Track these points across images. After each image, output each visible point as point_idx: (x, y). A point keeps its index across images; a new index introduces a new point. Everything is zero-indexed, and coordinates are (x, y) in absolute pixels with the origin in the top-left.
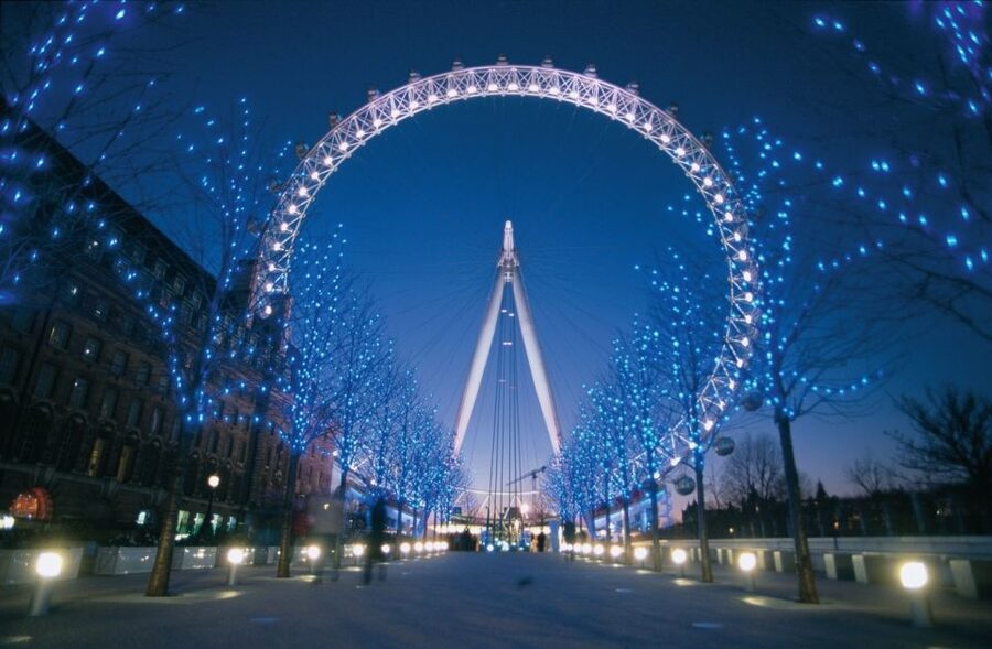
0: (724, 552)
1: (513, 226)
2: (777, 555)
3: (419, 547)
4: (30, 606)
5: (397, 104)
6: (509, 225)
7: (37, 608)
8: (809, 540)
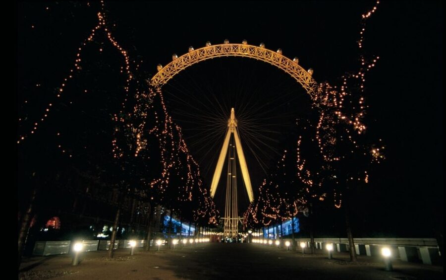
0: (318, 244)
1: (235, 110)
2: (338, 245)
3: (197, 241)
4: (73, 262)
5: (184, 60)
6: (233, 109)
7: (75, 263)
8: (354, 239)
